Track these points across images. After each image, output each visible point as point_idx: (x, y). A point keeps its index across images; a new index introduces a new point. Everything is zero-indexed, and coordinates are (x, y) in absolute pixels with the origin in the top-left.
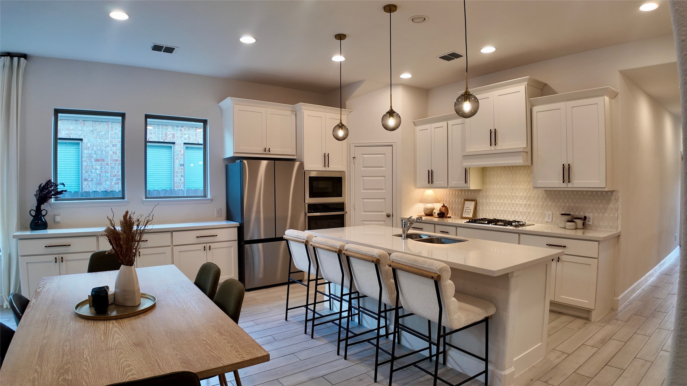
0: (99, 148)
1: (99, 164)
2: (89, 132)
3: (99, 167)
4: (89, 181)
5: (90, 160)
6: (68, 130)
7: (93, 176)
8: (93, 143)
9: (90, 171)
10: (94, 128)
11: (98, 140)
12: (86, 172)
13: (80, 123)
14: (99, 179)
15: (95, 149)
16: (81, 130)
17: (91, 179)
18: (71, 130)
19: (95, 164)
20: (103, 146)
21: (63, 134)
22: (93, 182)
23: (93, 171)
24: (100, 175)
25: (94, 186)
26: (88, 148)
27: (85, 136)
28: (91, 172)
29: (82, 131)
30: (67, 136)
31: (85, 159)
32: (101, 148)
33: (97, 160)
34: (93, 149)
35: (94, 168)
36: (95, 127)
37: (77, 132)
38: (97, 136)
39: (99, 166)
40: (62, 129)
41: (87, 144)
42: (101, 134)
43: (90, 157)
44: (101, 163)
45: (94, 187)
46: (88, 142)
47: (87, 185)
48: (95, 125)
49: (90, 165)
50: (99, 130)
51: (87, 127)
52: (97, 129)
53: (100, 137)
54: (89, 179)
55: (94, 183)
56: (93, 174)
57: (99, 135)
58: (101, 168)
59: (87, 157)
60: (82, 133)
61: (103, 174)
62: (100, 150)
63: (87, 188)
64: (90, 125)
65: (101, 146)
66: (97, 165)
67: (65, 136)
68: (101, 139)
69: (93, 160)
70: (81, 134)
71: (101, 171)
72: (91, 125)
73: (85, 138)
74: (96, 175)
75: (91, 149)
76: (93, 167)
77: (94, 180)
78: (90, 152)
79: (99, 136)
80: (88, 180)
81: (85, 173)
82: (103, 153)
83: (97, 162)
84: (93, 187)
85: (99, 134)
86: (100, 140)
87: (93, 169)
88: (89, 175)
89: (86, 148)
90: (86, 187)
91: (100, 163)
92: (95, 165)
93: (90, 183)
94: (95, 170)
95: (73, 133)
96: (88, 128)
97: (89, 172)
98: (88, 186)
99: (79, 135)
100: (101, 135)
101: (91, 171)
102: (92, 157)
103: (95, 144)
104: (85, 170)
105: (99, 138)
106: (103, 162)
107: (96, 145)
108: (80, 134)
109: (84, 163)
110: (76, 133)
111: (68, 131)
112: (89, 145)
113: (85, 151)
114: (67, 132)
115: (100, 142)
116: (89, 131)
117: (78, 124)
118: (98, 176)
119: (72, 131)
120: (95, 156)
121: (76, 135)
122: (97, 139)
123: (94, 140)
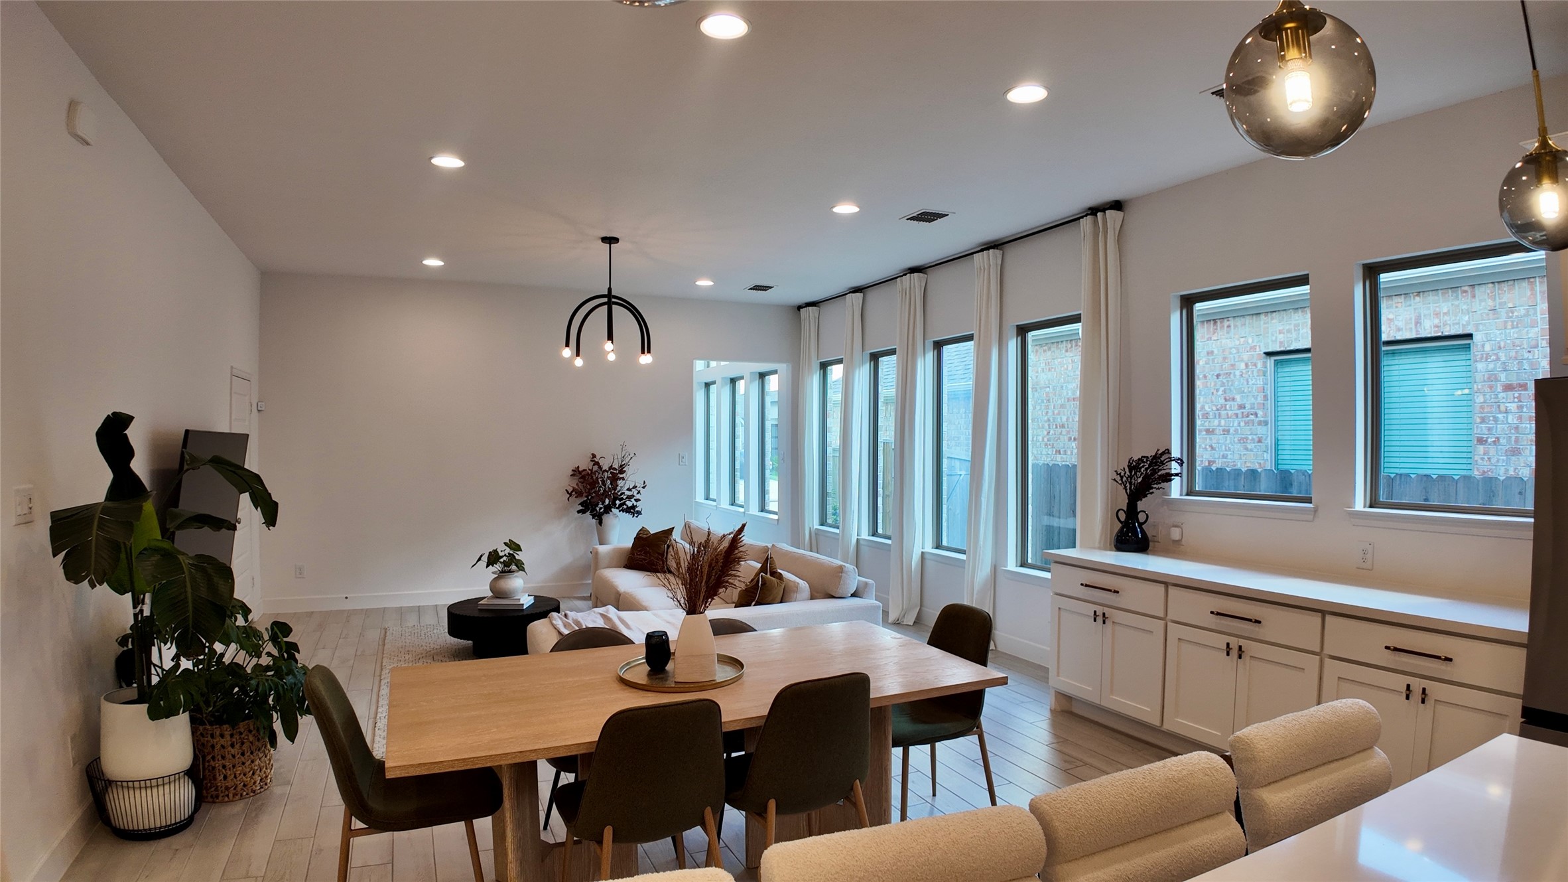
0: (1513, 354)
1: (1514, 398)
2: (1488, 315)
3: (1513, 407)
4: (1490, 445)
5: (1491, 387)
6: (1437, 315)
7: (1499, 429)
8: (1499, 343)
9: (1491, 418)
10: (1498, 301)
11: (1510, 333)
12: (1483, 420)
13: (1464, 294)
14: (1513, 439)
15: (1503, 359)
16: (1468, 310)
17: (1494, 439)
18: (1445, 314)
19: (1504, 398)
20: (1524, 348)
21: (1426, 328)
22: (1499, 447)
23: (1500, 416)
24: (1517, 428)
25: (1502, 458)
26: (1485, 356)
27: (1477, 326)
28: (1496, 420)
29: (1469, 314)
30: (1435, 332)
31: (1479, 387)
32: (1516, 352)
33: (1508, 388)
34: (1498, 359)
35: (1503, 408)
36: (1500, 299)
37: (1458, 318)
38: (1506, 322)
39: (1514, 402)
40: (1425, 316)
41: (1483, 346)
42: (1516, 314)
43: (1492, 381)
44: (1520, 394)
45: (1501, 461)
46: (1485, 339)
47: (1484, 454)
48: (1500, 292)
49: (1492, 400)
50: (1510, 305)
51: (1481, 301)
52: (1505, 303)
53: (1515, 323)
54: (1489, 440)
55: (1501, 449)
56: (1498, 426)
57: (1511, 317)
58: (1520, 408)
59: (1484, 381)
60: (1469, 318)
61: (1524, 425)
62: (1516, 358)
63: (1485, 463)
64: (1488, 294)
65: (1518, 348)
66: (1509, 401)
67: (1431, 333)
68: (1517, 327)
69: (1499, 388)
70: (1468, 323)
71: (1520, 418)
72: (1490, 295)
73: (1477, 330)
74: (1506, 428)
75: (1493, 357)
76: (1499, 406)
77: (1502, 441)
78: (1491, 366)
79: (1513, 322)
80: (1486, 441)
81: (1481, 423)
82: (1525, 367)
83: (1511, 394)
84: (1498, 461)
85: (1511, 315)
86: (1514, 332)
87: (1500, 412)
88: (1489, 429)
89: (1482, 358)
90: (1482, 459)
91: (1516, 395)
92: (1504, 400)
93: (1492, 450)
94: (1505, 415)
95: (1449, 322)
96: (1483, 304)
97: (1489, 420)
98: (1486, 457)
99: (1463, 325)
100: (1517, 317)
101: (1494, 417)
102: (1497, 380)
103: (1502, 344)
104: (1480, 415)
105: (1513, 328)
106: (1522, 392)
107: (1504, 347)
108: (1465, 323)
109: (1478, 396)
110: (1455, 322)
111: (1437, 317)
112: (1487, 348)
113: (1480, 366)
114: (1436, 321)
115: (1516, 335)
116: (1486, 311)
117: (1460, 297)
118: (1513, 431)
119: (1446, 318)
120: (1503, 377)
121: (1457, 327)
122: (1508, 331)
123: (1500, 334)
